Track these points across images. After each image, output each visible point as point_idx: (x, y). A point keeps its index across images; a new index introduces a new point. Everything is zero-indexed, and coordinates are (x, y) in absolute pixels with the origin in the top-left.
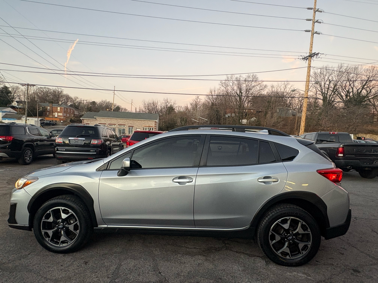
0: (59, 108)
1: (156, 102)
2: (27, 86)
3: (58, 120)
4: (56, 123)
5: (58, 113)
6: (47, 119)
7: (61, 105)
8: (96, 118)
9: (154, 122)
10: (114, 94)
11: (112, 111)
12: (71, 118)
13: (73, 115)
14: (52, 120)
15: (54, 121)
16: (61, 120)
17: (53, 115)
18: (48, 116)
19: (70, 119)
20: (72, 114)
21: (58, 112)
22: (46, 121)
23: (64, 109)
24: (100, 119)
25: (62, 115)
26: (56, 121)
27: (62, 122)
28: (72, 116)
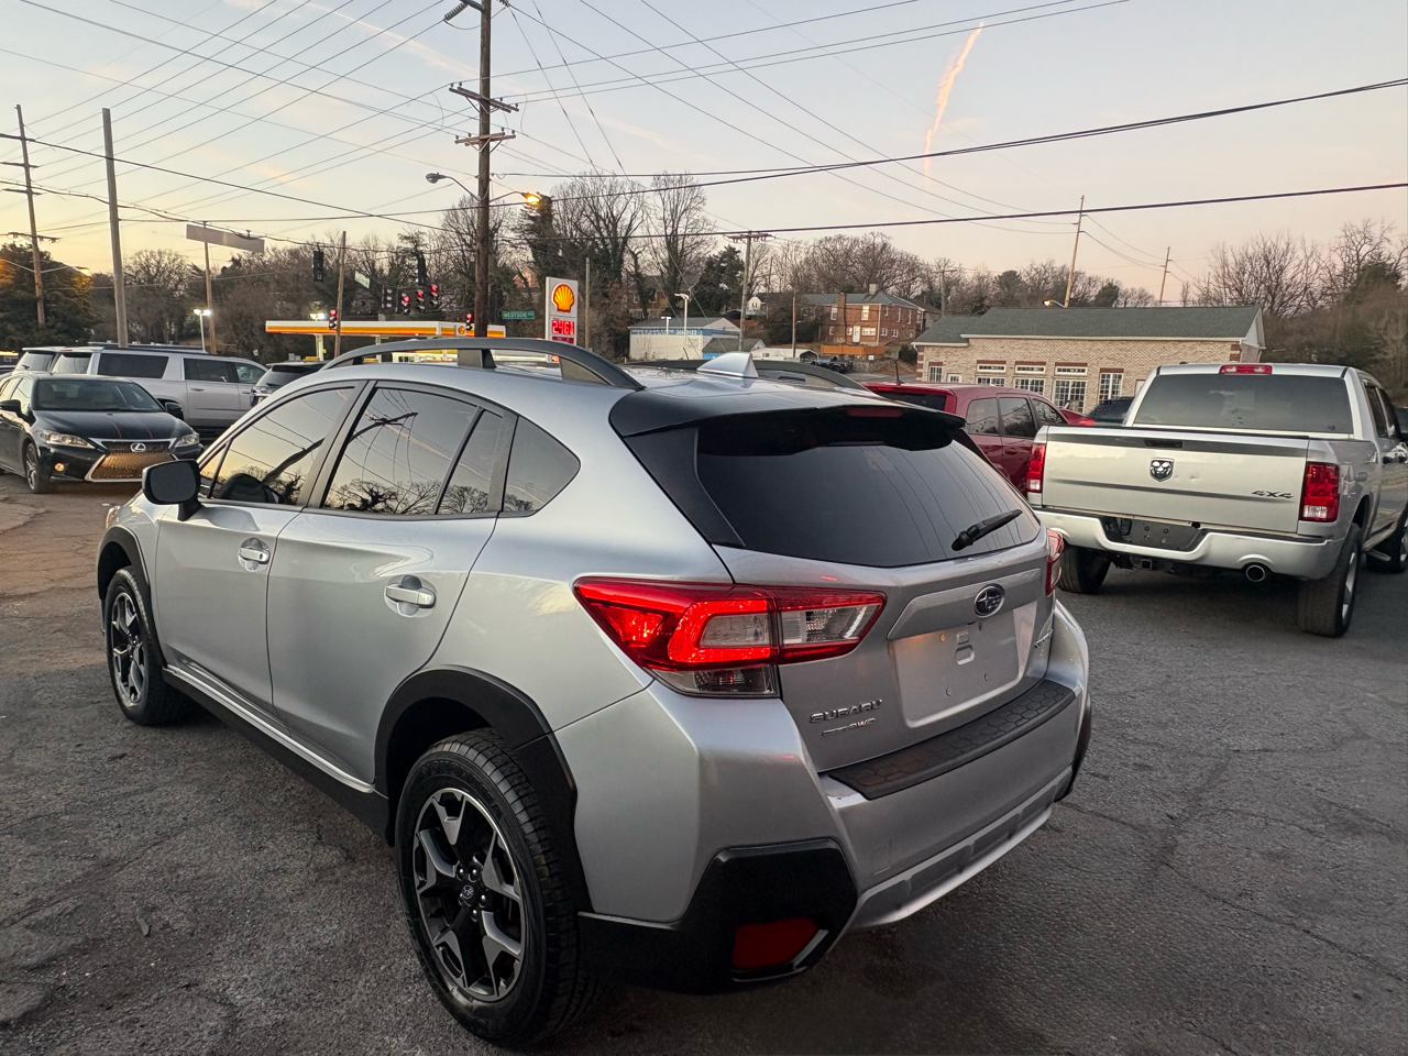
0: (866, 309)
1: (1282, 246)
2: (746, 240)
3: (858, 353)
4: (851, 366)
5: (862, 327)
6: (827, 350)
7: (874, 296)
8: (967, 340)
9: (1229, 346)
10: (1079, 232)
11: (1066, 305)
12: (905, 343)
13: (914, 331)
14: (842, 356)
15: (846, 358)
16: (868, 350)
17: (846, 336)
18: (830, 342)
19: (899, 349)
20: (911, 327)
21: (864, 325)
22: (820, 357)
23: (884, 312)
24: (985, 342)
25: (874, 334)
26: (852, 357)
27: (871, 361)
28: (911, 336)
